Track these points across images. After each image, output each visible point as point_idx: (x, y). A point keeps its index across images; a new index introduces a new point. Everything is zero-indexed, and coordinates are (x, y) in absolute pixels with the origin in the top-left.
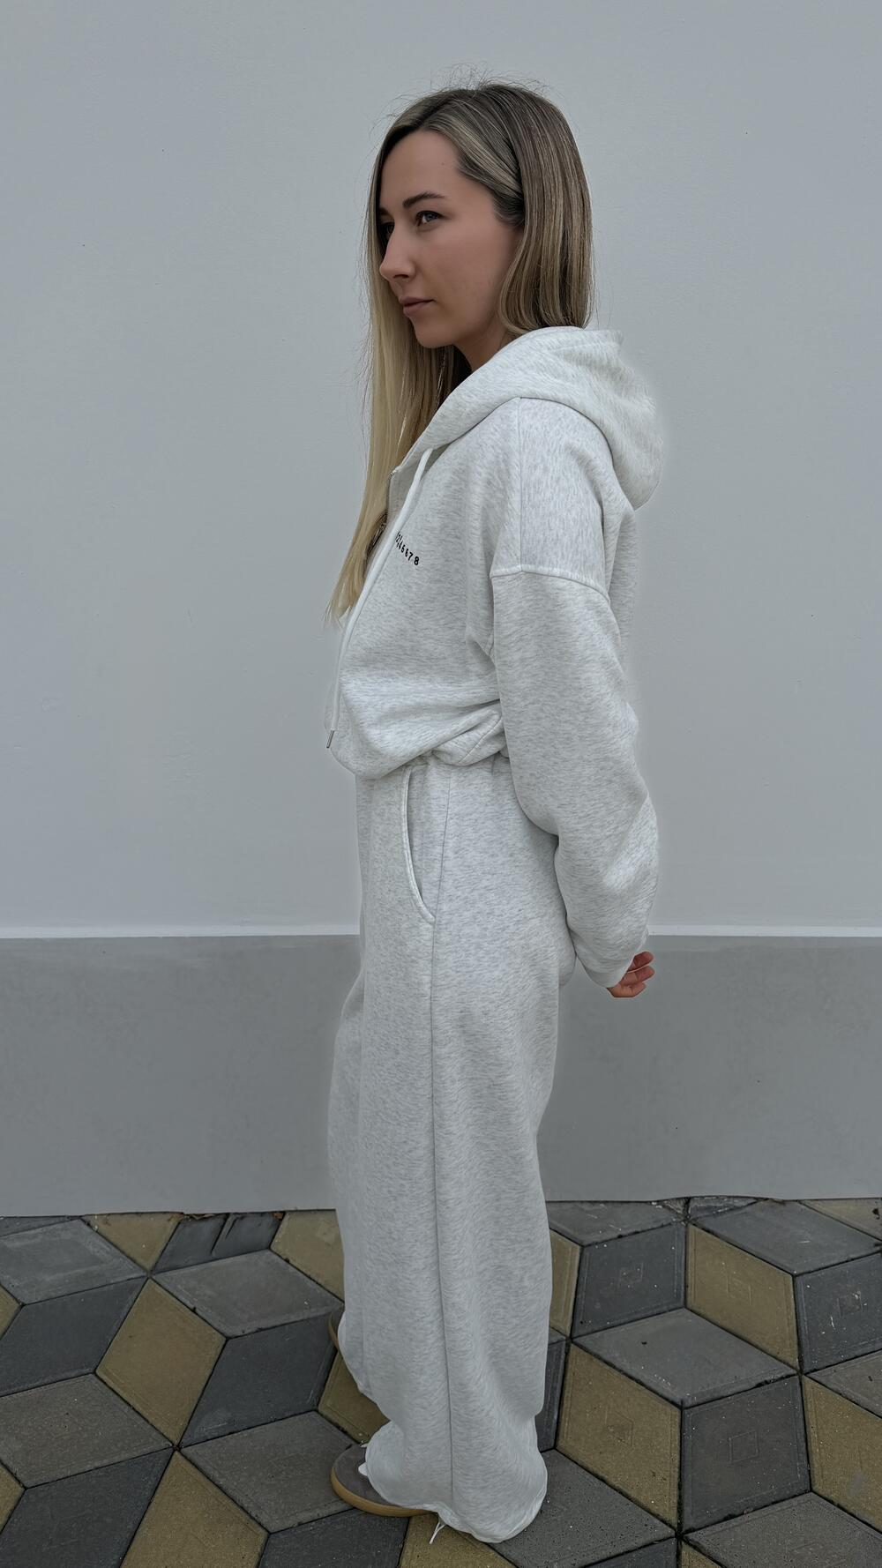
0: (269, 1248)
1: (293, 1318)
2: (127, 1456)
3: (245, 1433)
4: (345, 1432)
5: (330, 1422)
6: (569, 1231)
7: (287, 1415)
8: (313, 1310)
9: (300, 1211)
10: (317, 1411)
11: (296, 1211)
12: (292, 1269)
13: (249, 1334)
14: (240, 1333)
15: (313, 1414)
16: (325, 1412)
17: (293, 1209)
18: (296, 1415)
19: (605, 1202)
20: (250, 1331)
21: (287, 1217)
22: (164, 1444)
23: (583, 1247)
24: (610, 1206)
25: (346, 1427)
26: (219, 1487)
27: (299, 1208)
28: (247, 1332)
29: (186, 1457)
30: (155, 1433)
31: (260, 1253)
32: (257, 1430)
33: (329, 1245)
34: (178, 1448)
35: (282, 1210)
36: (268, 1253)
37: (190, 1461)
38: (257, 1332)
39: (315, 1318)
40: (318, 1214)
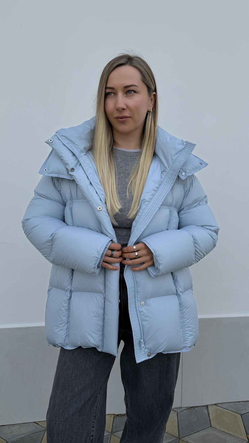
8: (167, 440)
23: (241, 415)
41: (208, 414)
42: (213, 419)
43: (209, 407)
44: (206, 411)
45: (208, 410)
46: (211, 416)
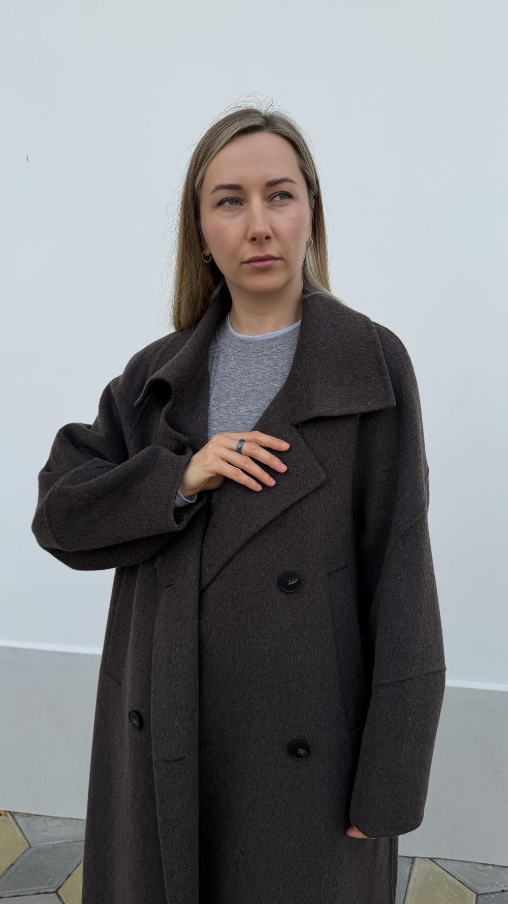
6: (468, 882)
19: (493, 865)
23: (478, 895)
24: (496, 868)
41: (408, 876)
42: (413, 891)
43: (416, 863)
44: (408, 871)
45: (411, 868)
46: (411, 883)
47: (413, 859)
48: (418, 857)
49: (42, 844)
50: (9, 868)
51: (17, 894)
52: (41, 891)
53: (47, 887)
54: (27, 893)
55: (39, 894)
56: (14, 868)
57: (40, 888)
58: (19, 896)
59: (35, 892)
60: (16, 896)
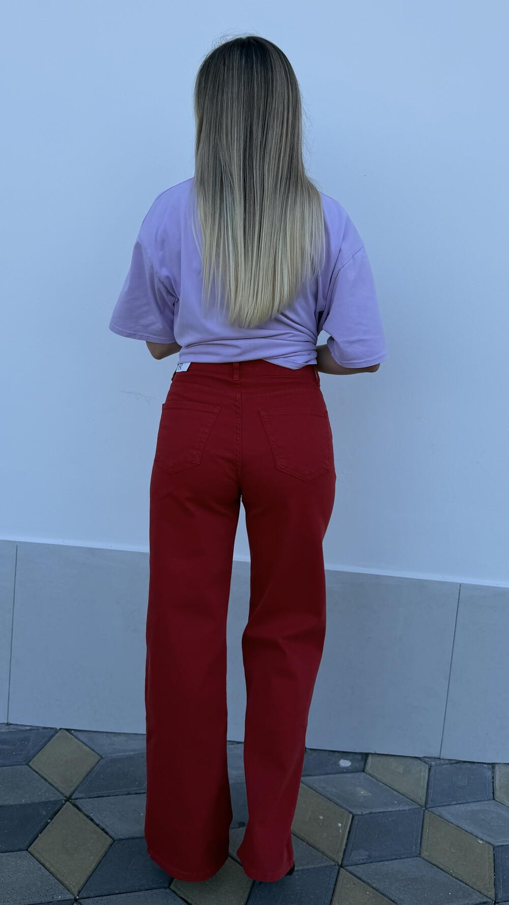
0: (363, 771)
1: (390, 809)
2: (312, 866)
3: (381, 863)
4: (441, 869)
5: (430, 863)
7: (402, 857)
8: (401, 806)
9: (378, 754)
10: (421, 857)
11: (376, 754)
12: (381, 784)
13: (366, 814)
14: (360, 813)
15: (419, 858)
16: (426, 858)
17: (373, 752)
18: (407, 858)
20: (365, 813)
21: (370, 757)
22: (333, 863)
25: (441, 866)
26: (373, 888)
27: (377, 753)
28: (364, 813)
29: (347, 871)
30: (325, 857)
31: (359, 773)
32: (387, 863)
33: (400, 774)
34: (341, 866)
35: (367, 752)
36: (364, 774)
37: (351, 873)
38: (369, 814)
39: (405, 810)
40: (388, 757)
41: (491, 777)
42: (500, 789)
43: (497, 767)
44: (489, 774)
45: (493, 772)
46: (497, 783)
47: (493, 765)
48: (497, 763)
49: (115, 755)
50: (87, 775)
51: (108, 794)
52: (132, 792)
53: (136, 788)
54: (117, 794)
55: (129, 794)
56: (93, 775)
57: (131, 789)
58: (109, 796)
59: (126, 793)
60: (106, 796)
